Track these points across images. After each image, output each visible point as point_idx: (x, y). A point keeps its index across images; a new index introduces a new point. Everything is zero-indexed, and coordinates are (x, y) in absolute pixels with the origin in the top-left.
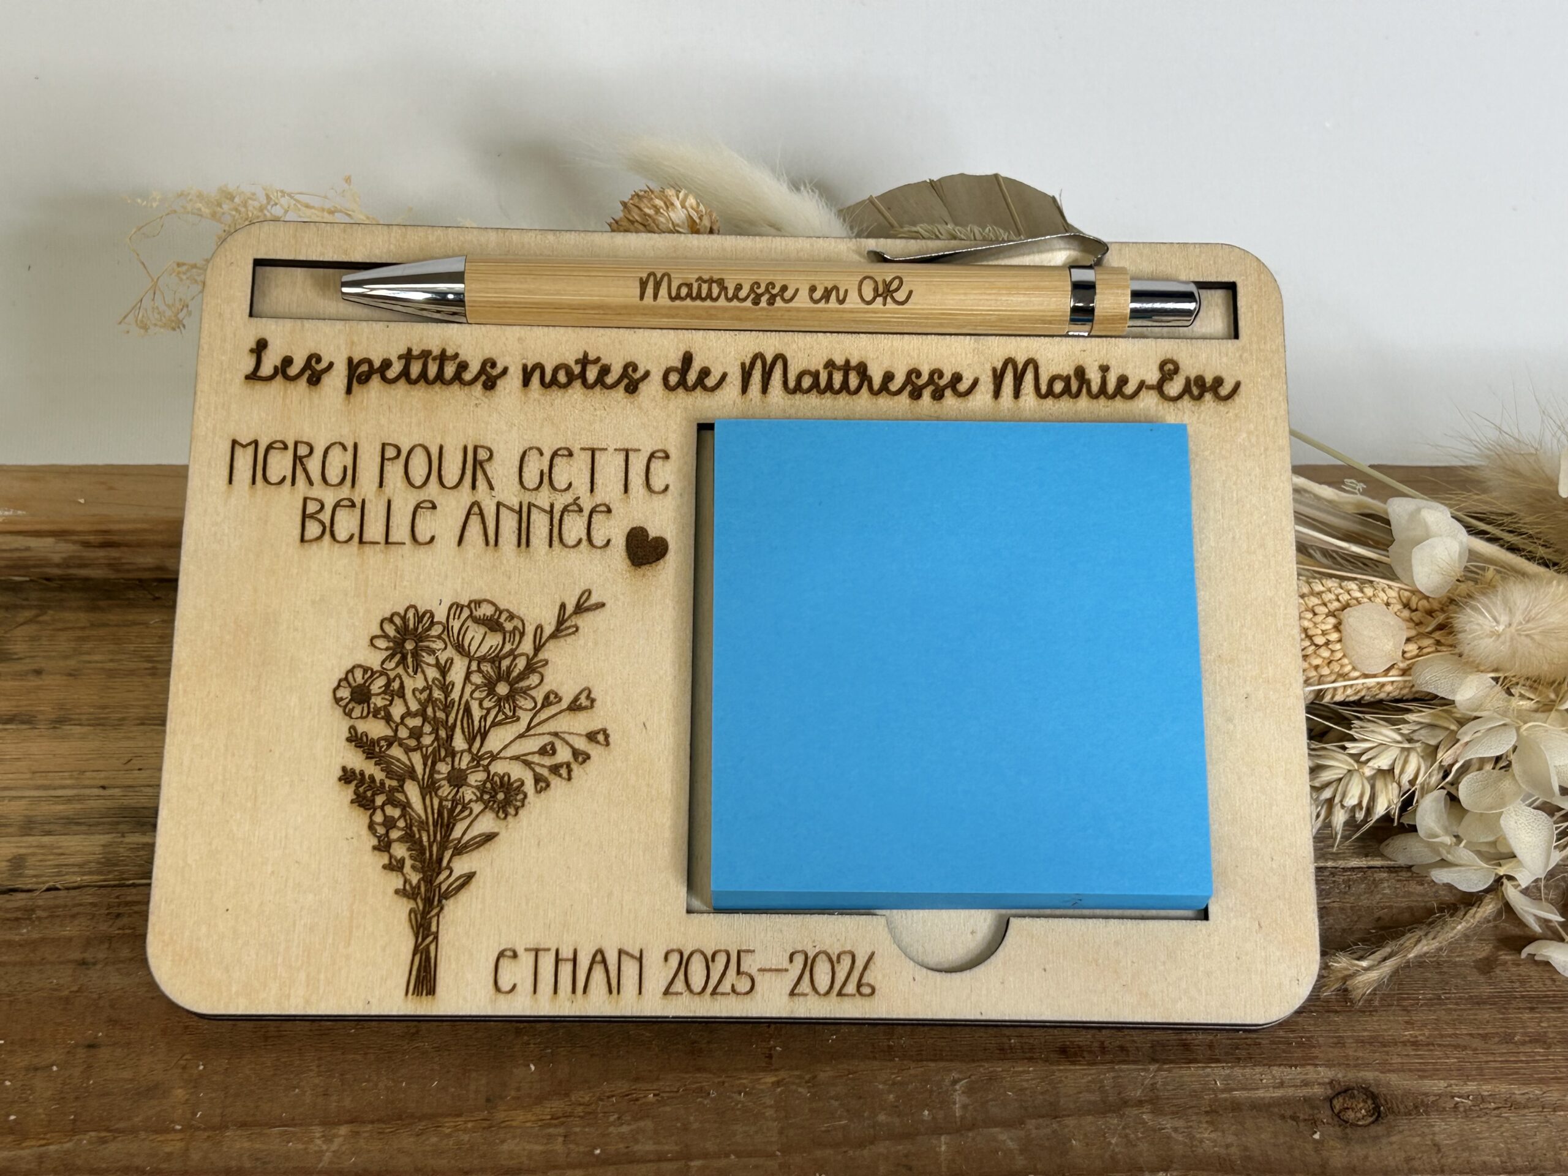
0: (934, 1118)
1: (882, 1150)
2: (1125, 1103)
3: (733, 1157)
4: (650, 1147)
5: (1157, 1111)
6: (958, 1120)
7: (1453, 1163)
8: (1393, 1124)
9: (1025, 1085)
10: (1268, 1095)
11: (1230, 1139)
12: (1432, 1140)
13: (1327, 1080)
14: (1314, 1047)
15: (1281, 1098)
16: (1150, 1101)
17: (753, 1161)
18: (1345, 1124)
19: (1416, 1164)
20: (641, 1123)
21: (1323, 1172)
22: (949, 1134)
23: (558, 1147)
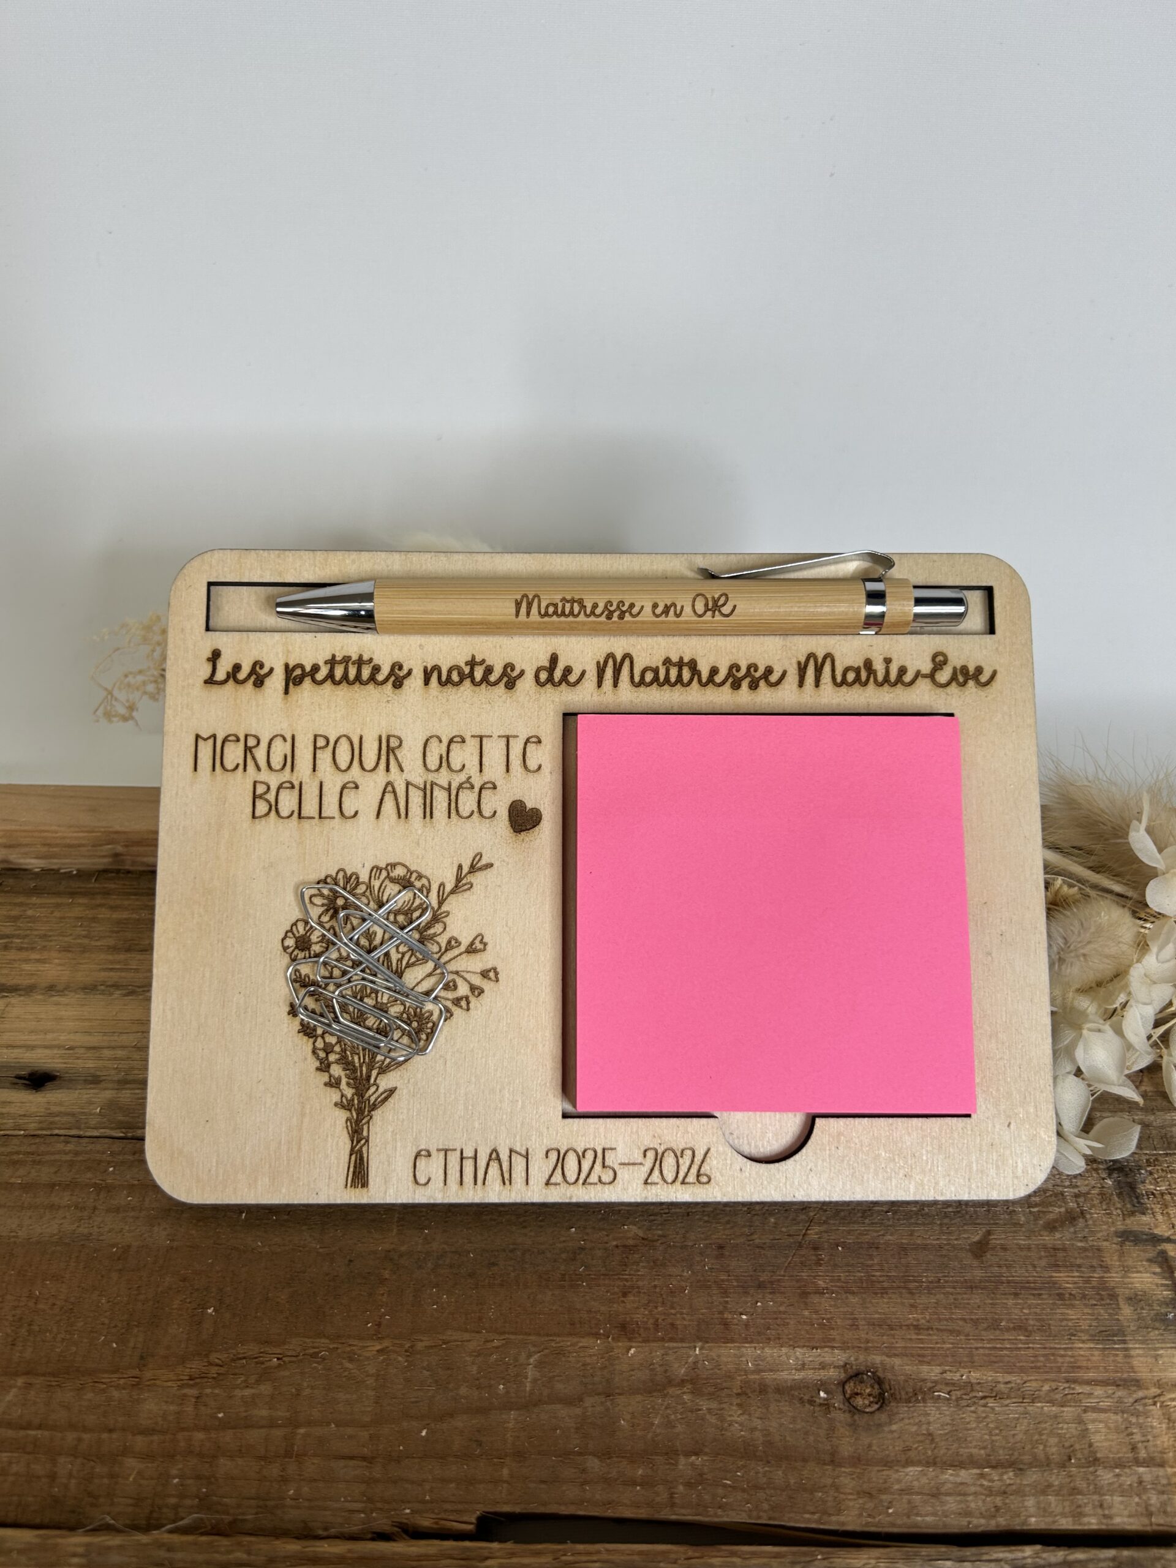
0: (508, 1392)
1: (460, 1424)
2: (670, 1382)
3: (333, 1426)
4: (264, 1413)
5: (696, 1392)
6: (527, 1395)
7: (945, 1454)
8: (895, 1410)
9: (588, 1360)
10: (791, 1377)
11: (757, 1423)
12: (928, 1430)
13: (842, 1363)
14: (833, 1329)
15: (801, 1380)
16: (691, 1381)
17: (350, 1431)
18: (854, 1410)
19: (912, 1454)
20: (262, 1387)
21: (832, 1461)
22: (518, 1409)
23: (189, 1409)
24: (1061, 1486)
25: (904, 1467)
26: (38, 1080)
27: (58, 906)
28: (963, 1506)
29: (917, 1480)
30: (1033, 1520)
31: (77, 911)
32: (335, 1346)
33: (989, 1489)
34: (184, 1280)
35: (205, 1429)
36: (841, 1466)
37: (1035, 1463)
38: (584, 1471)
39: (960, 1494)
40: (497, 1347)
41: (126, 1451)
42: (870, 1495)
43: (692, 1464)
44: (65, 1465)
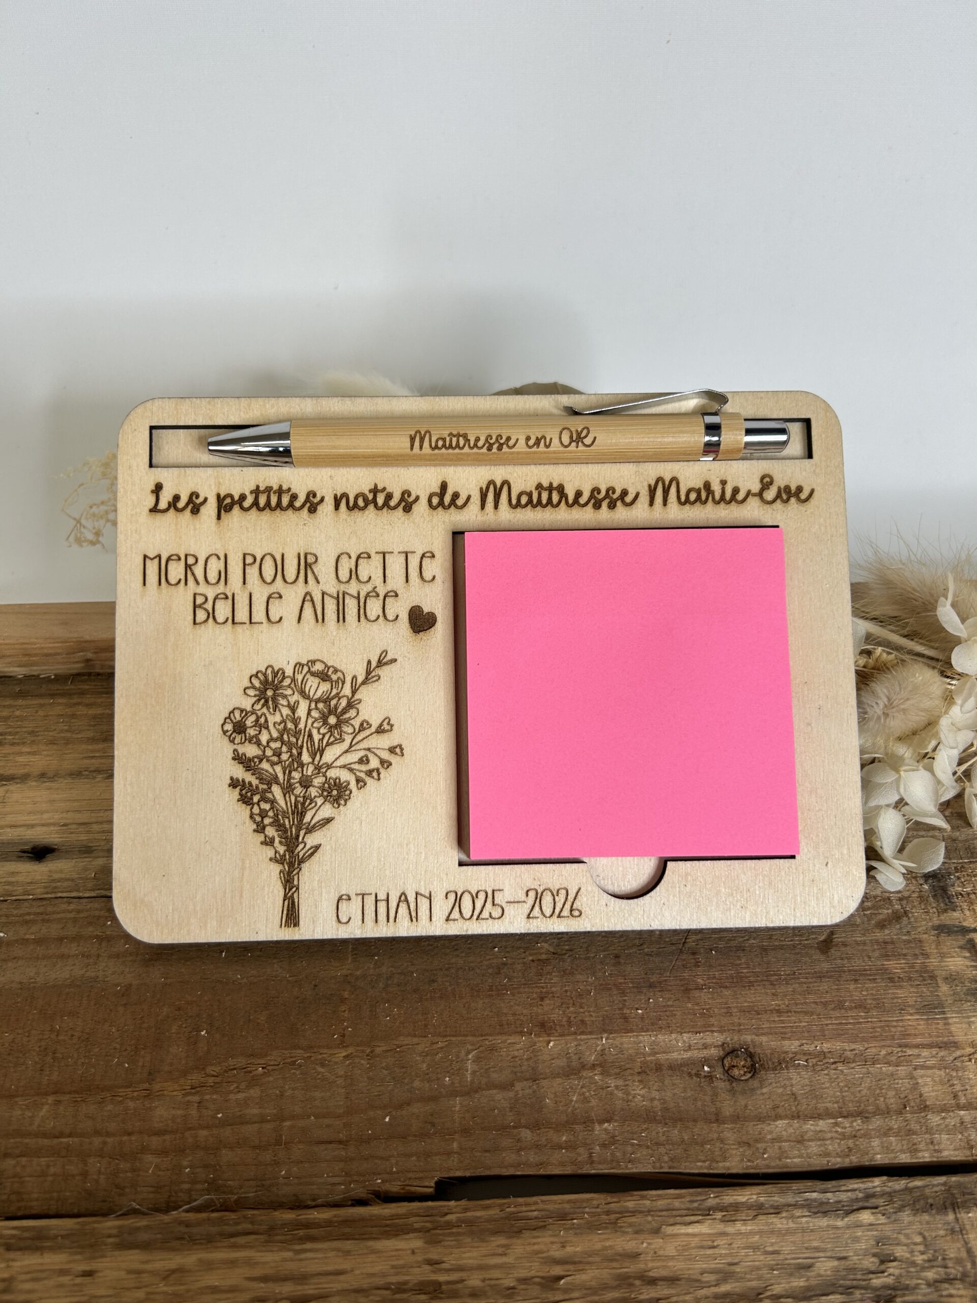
0: (453, 1083)
1: (416, 1111)
2: (583, 1066)
3: (313, 1118)
4: (256, 1111)
5: (605, 1073)
6: (469, 1084)
7: (806, 1109)
8: (765, 1077)
9: (516, 1053)
10: (680, 1057)
11: (656, 1094)
12: (791, 1090)
13: (720, 1043)
14: (712, 1017)
15: (689, 1059)
16: (601, 1065)
17: (327, 1121)
18: (732, 1079)
19: (780, 1111)
20: (252, 1091)
21: (717, 1120)
22: (461, 1096)
23: (194, 1112)
24: (900, 1129)
25: (774, 1121)
26: (40, 853)
27: (41, 706)
28: (822, 1148)
29: (785, 1130)
30: (879, 1156)
31: (58, 710)
32: (309, 1055)
33: (843, 1134)
34: (179, 1009)
35: (208, 1127)
36: (724, 1123)
37: (878, 1112)
38: (519, 1140)
39: (820, 1140)
40: (442, 1048)
41: (144, 1150)
42: (749, 1145)
43: (606, 1130)
44: (94, 1164)
